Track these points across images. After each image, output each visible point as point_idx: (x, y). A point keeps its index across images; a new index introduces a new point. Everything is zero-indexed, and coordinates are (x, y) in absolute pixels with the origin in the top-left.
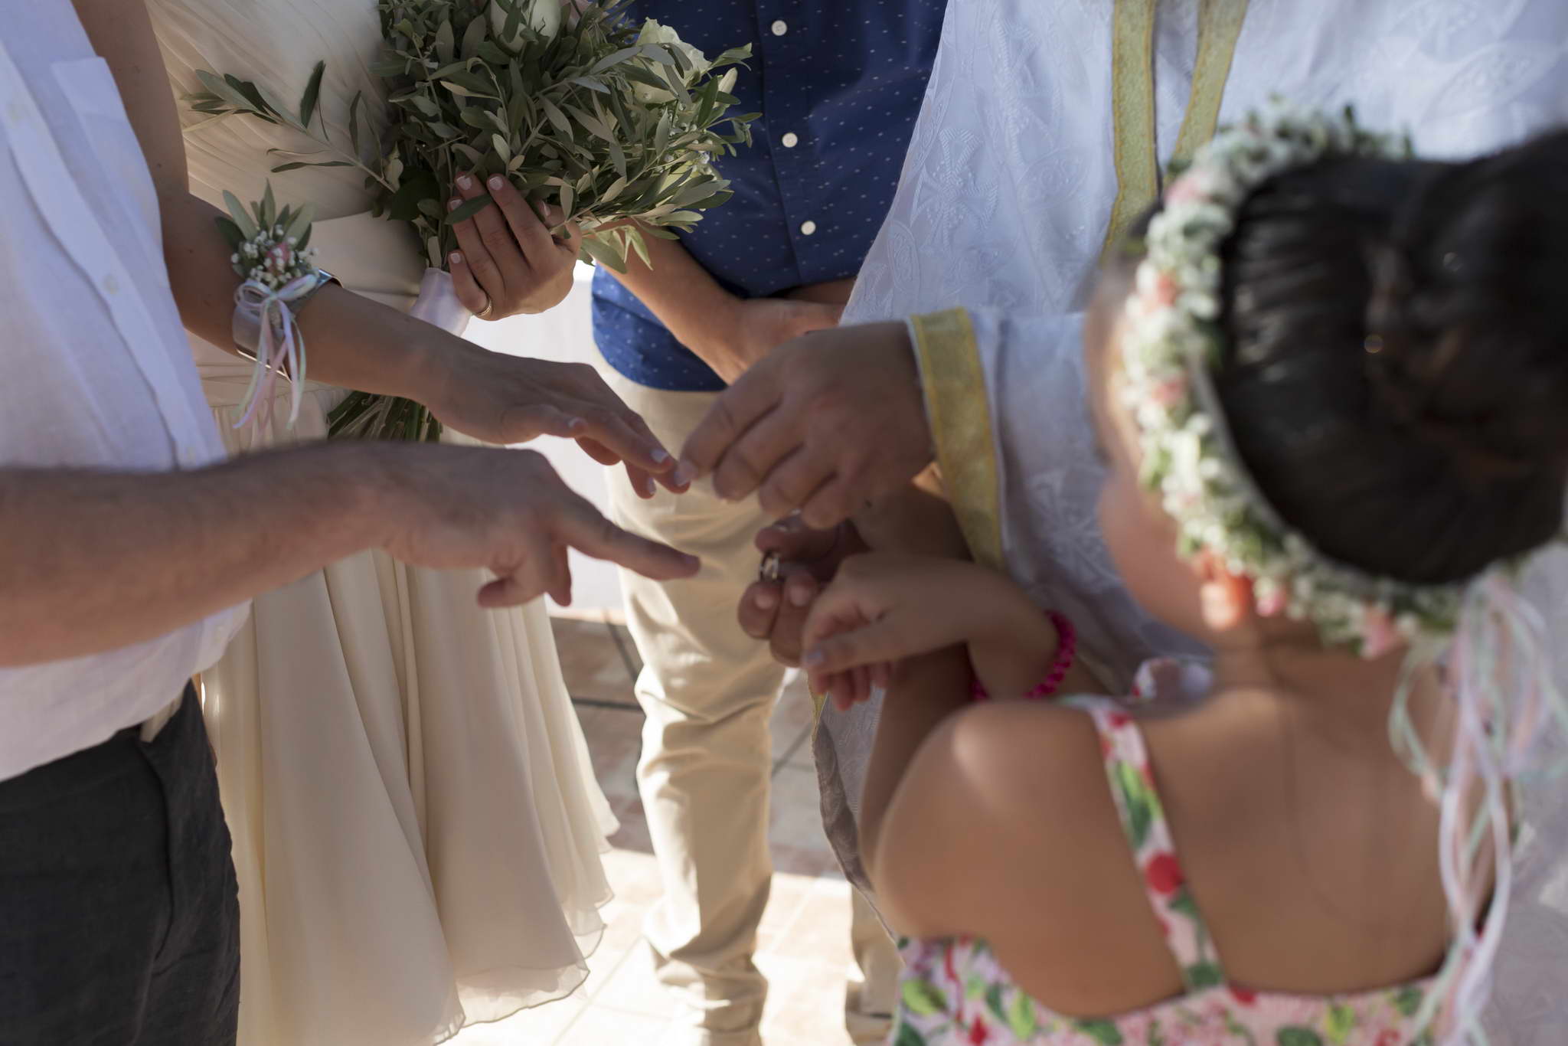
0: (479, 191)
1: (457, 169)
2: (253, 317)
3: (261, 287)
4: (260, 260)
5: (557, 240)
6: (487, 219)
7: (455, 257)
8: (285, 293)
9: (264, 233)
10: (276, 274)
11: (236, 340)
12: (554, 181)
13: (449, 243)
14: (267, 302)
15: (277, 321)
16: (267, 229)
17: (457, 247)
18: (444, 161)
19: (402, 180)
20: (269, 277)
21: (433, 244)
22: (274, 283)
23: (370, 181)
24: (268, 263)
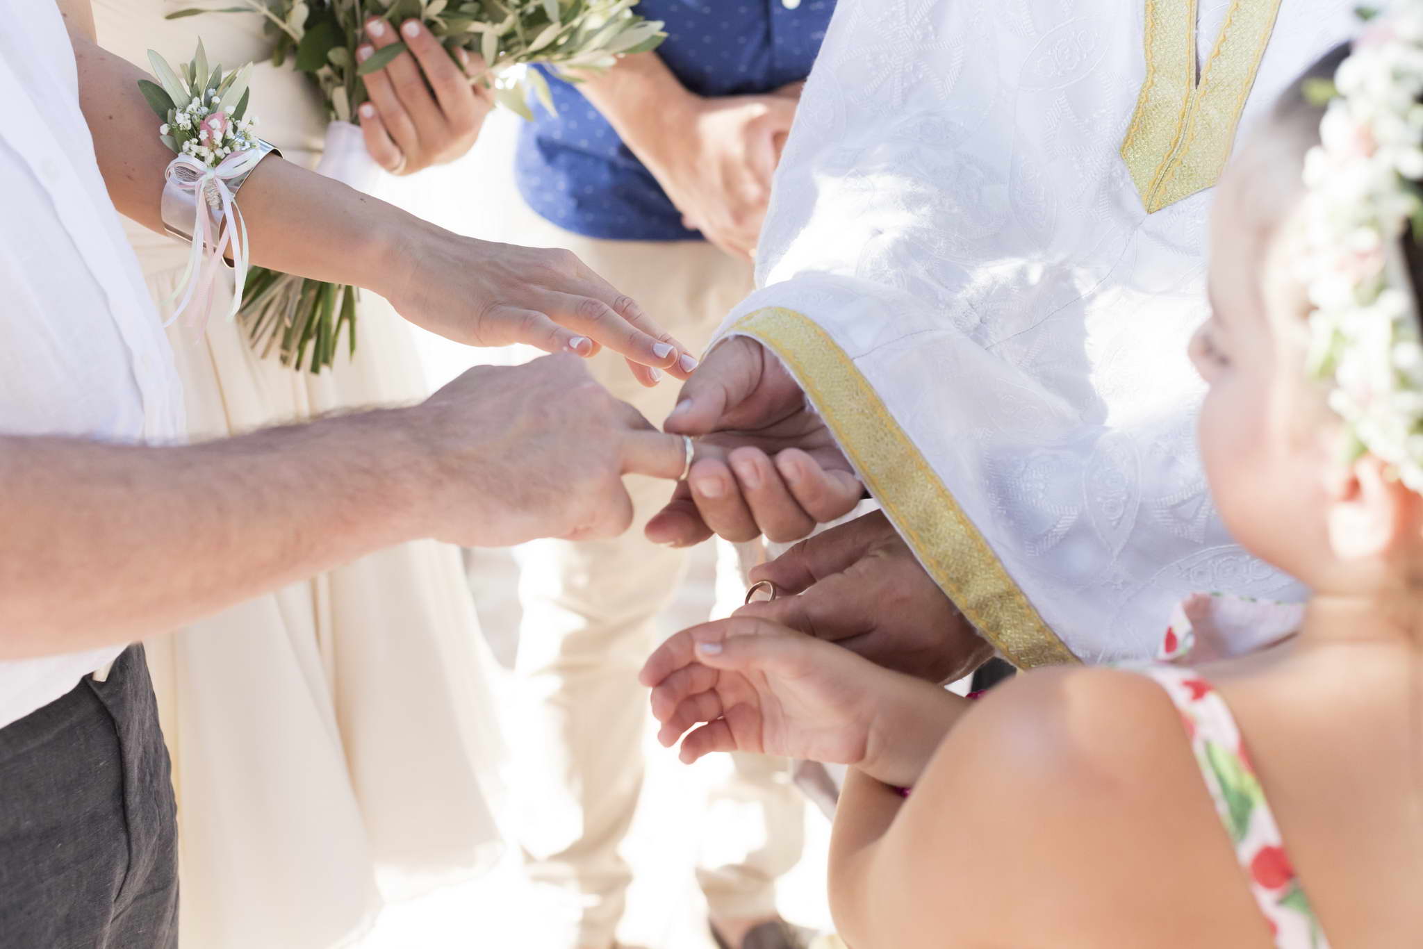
0: (392, 38)
1: (367, 13)
2: (188, 197)
3: (197, 164)
4: (194, 132)
5: (475, 90)
6: (401, 68)
7: (366, 110)
8: (226, 170)
9: (196, 100)
10: (213, 148)
11: (164, 220)
12: (476, 27)
13: (359, 95)
14: (203, 180)
15: (215, 203)
16: (199, 95)
17: (366, 99)
18: (350, 5)
19: (308, 26)
20: (204, 151)
21: (339, 96)
22: (210, 158)
23: (269, 26)
24: (203, 135)
